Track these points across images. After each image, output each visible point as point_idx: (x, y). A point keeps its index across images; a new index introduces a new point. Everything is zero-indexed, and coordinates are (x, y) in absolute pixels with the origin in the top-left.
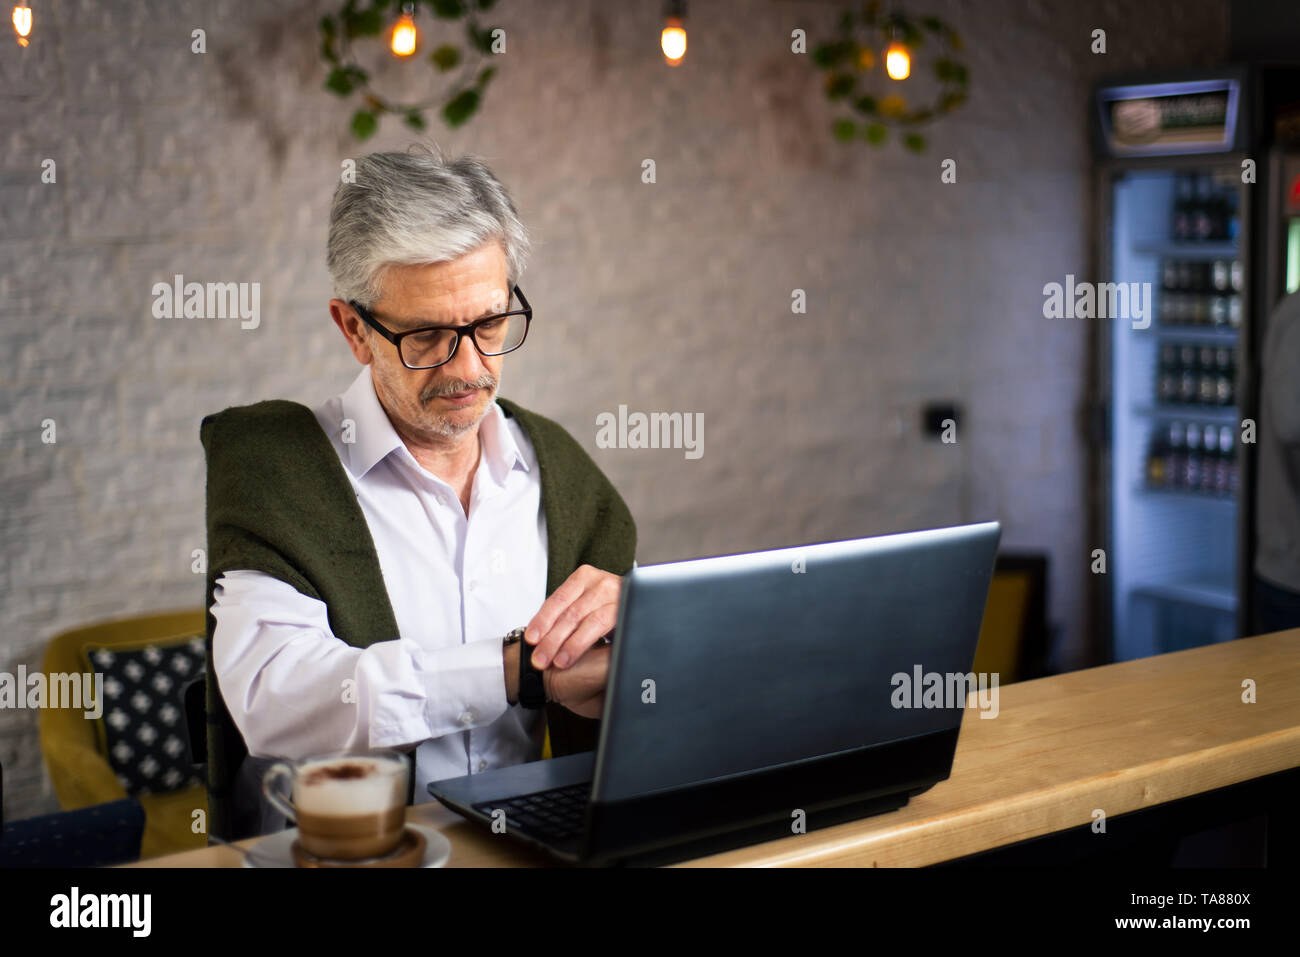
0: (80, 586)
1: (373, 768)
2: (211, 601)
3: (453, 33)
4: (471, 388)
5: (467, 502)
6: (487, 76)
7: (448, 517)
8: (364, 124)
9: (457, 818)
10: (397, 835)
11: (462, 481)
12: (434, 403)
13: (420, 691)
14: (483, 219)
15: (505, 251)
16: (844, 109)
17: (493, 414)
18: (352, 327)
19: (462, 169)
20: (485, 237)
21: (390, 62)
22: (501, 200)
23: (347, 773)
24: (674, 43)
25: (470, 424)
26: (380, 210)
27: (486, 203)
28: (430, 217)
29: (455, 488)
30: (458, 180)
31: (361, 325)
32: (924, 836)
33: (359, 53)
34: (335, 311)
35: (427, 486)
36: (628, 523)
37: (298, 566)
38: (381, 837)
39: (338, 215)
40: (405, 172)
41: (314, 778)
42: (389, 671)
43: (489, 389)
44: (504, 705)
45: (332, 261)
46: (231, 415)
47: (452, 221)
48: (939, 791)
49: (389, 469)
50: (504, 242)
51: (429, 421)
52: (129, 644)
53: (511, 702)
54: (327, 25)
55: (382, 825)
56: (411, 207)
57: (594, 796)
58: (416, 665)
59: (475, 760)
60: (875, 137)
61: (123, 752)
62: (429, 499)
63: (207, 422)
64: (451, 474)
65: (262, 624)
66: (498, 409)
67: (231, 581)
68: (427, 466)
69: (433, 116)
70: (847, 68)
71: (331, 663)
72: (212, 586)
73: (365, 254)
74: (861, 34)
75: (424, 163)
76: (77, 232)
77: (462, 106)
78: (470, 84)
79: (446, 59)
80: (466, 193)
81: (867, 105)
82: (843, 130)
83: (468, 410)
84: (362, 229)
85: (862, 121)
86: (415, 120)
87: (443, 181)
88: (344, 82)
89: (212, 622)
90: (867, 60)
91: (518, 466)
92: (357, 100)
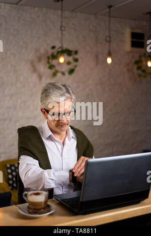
0: (5, 153)
1: (42, 193)
2: (19, 160)
3: (71, 59)
4: (65, 124)
5: (63, 144)
6: (76, 66)
7: (60, 147)
8: (55, 74)
9: (58, 202)
10: (46, 205)
11: (63, 140)
12: (59, 127)
13: (54, 178)
14: (67, 95)
15: (71, 100)
16: (140, 72)
17: (69, 129)
18: (44, 113)
19: (64, 86)
20: (68, 98)
21: (59, 64)
22: (71, 91)
23: (37, 194)
24: (109, 60)
25: (64, 130)
26: (49, 93)
27: (68, 92)
28: (58, 94)
29: (62, 141)
30: (63, 88)
31: (46, 112)
32: (143, 209)
33: (54, 62)
34: (41, 110)
35: (56, 141)
36: (92, 148)
37: (34, 155)
38: (43, 206)
39: (42, 94)
40: (54, 86)
41: (31, 194)
42: (49, 175)
43: (68, 124)
44: (69, 182)
45: (41, 101)
46: (23, 128)
47: (62, 95)
48: (146, 201)
49: (50, 138)
50: (71, 99)
51: (57, 130)
52: (13, 163)
53: (70, 182)
54: (48, 58)
55: (43, 203)
56: (55, 93)
57: (81, 200)
58: (54, 174)
59: (64, 190)
60: (145, 77)
61: (11, 182)
62: (57, 143)
63: (19, 129)
64: (61, 139)
65: (27, 164)
66: (70, 127)
67: (22, 157)
68: (56, 137)
69: (67, 73)
70: (140, 64)
71: (39, 172)
72: (19, 158)
73: (47, 101)
74: (143, 59)
75: (58, 85)
76: (6, 92)
77: (71, 71)
78: (73, 68)
79: (69, 63)
80: (65, 90)
81: (144, 71)
82: (140, 75)
83: (64, 128)
84: (46, 96)
85: (143, 74)
86: (63, 74)
87: (61, 88)
88: (51, 67)
89: (19, 164)
90: (144, 63)
91: (73, 138)
92: (53, 70)
